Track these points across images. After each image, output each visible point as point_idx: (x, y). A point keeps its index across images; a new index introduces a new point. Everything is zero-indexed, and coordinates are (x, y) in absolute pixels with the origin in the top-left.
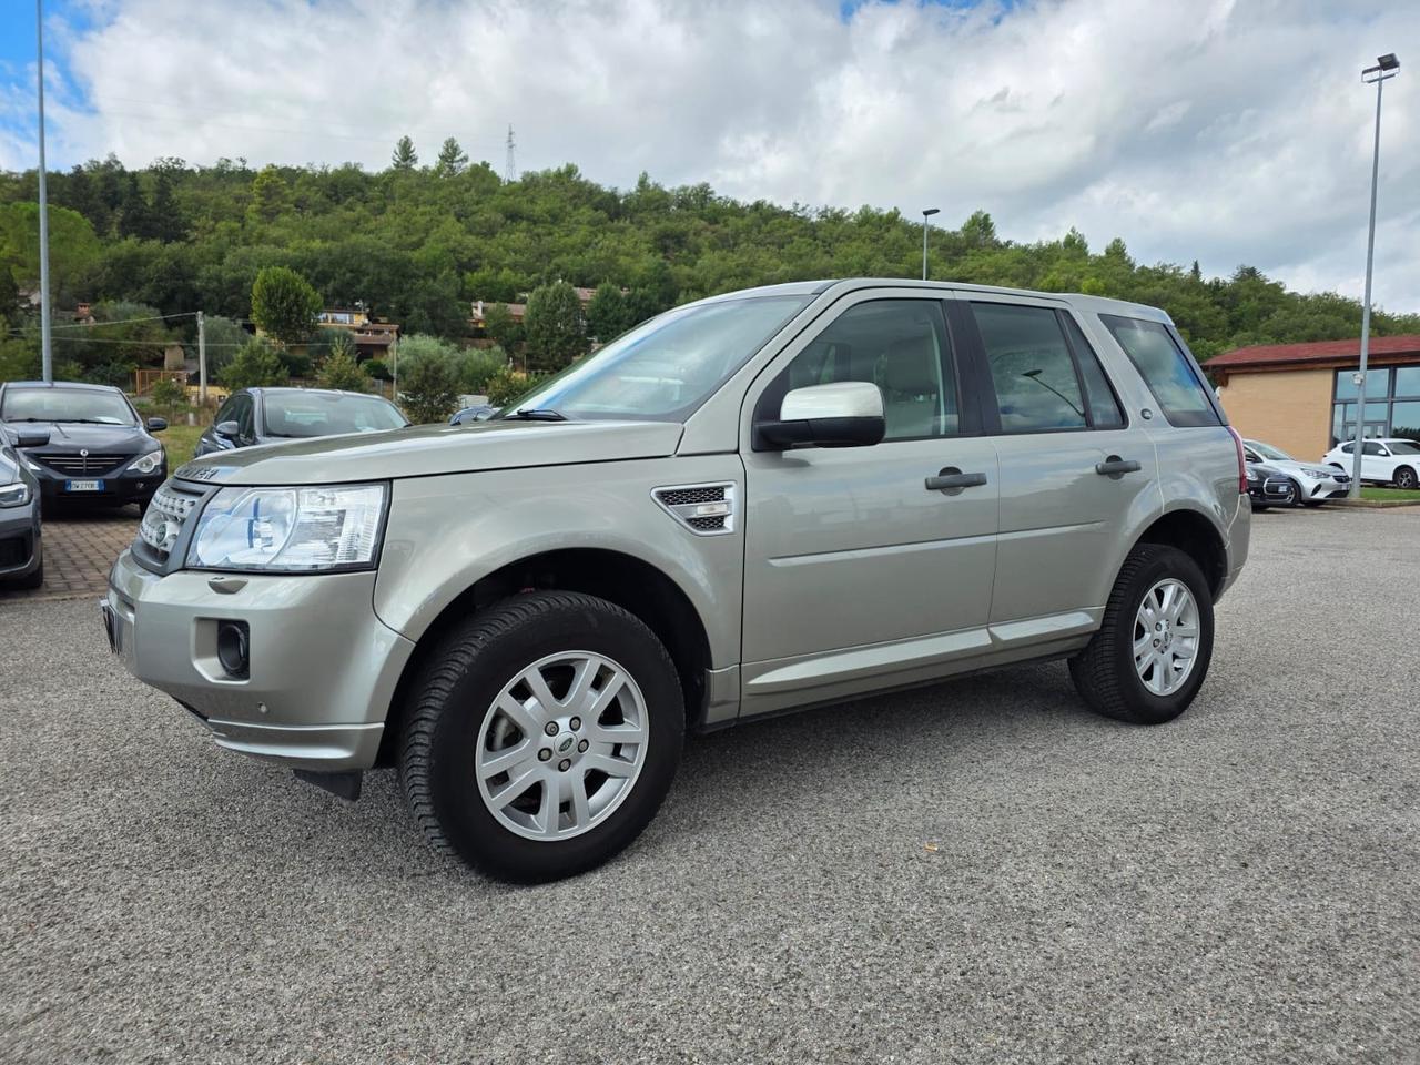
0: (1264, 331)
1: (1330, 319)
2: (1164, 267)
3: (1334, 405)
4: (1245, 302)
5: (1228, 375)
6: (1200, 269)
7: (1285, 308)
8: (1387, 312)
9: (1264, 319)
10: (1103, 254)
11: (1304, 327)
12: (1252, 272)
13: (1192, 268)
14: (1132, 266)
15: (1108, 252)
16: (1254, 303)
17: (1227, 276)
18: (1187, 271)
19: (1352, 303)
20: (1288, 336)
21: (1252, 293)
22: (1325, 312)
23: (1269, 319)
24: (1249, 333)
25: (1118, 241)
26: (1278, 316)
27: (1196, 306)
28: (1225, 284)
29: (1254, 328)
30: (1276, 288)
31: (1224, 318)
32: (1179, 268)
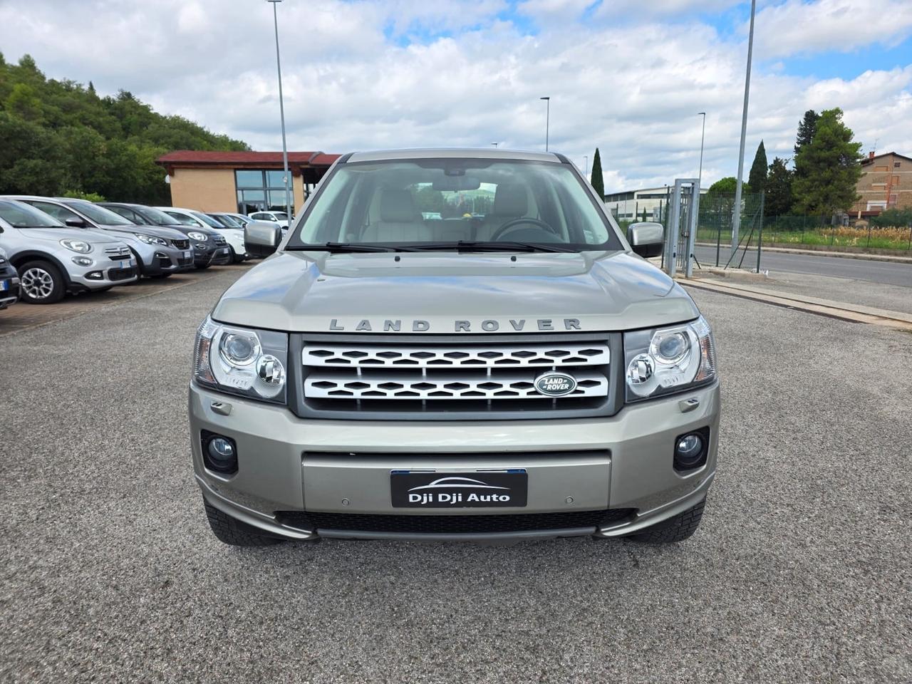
0: (146, 136)
1: (184, 133)
2: (69, 82)
3: (236, 190)
4: (130, 115)
5: (173, 169)
6: (95, 88)
7: (156, 123)
8: (212, 132)
9: (145, 128)
10: (18, 64)
11: (170, 137)
12: (129, 95)
13: (89, 86)
14: (43, 78)
15: (22, 63)
16: (135, 117)
17: (114, 95)
18: (86, 87)
19: (193, 124)
20: (162, 141)
21: (133, 109)
22: (179, 128)
23: (147, 128)
24: (136, 137)
25: (28, 56)
26: (152, 127)
27: (98, 114)
28: (114, 101)
29: (139, 133)
30: (146, 108)
31: (118, 125)
32: (80, 85)
